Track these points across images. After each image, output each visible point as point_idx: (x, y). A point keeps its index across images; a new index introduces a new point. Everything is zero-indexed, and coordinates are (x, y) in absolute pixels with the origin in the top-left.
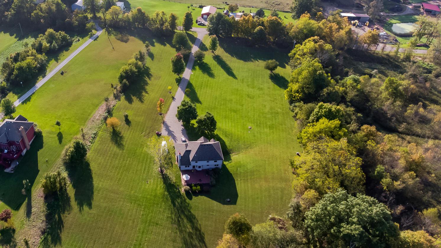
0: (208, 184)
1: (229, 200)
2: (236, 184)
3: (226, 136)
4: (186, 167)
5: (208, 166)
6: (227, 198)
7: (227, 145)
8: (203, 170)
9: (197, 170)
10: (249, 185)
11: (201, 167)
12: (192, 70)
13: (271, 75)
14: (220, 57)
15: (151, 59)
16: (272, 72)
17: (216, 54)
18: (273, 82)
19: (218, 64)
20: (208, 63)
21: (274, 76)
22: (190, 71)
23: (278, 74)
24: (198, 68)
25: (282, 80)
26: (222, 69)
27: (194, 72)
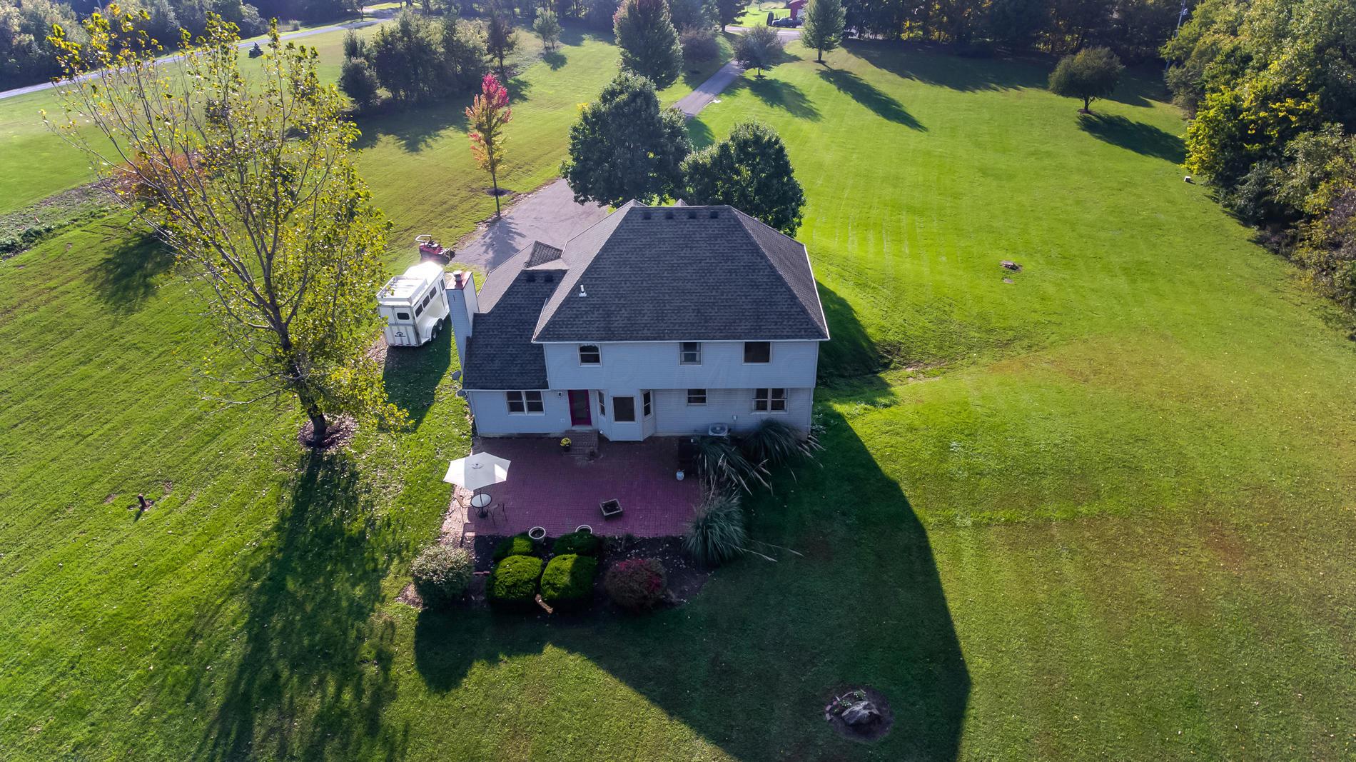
0: (676, 544)
1: (860, 708)
2: (941, 560)
3: (862, 286)
4: (516, 407)
5: (697, 409)
6: (845, 687)
7: (863, 321)
8: (652, 440)
9: (602, 439)
10: (1069, 569)
11: (638, 406)
12: (718, 95)
13: (1085, 119)
14: (851, 73)
15: (548, 67)
16: (1086, 110)
17: (835, 67)
18: (1100, 138)
19: (839, 89)
20: (794, 84)
21: (1101, 122)
22: (707, 96)
23: (1119, 117)
24: (745, 93)
25: (1145, 133)
26: (854, 102)
27: (726, 99)
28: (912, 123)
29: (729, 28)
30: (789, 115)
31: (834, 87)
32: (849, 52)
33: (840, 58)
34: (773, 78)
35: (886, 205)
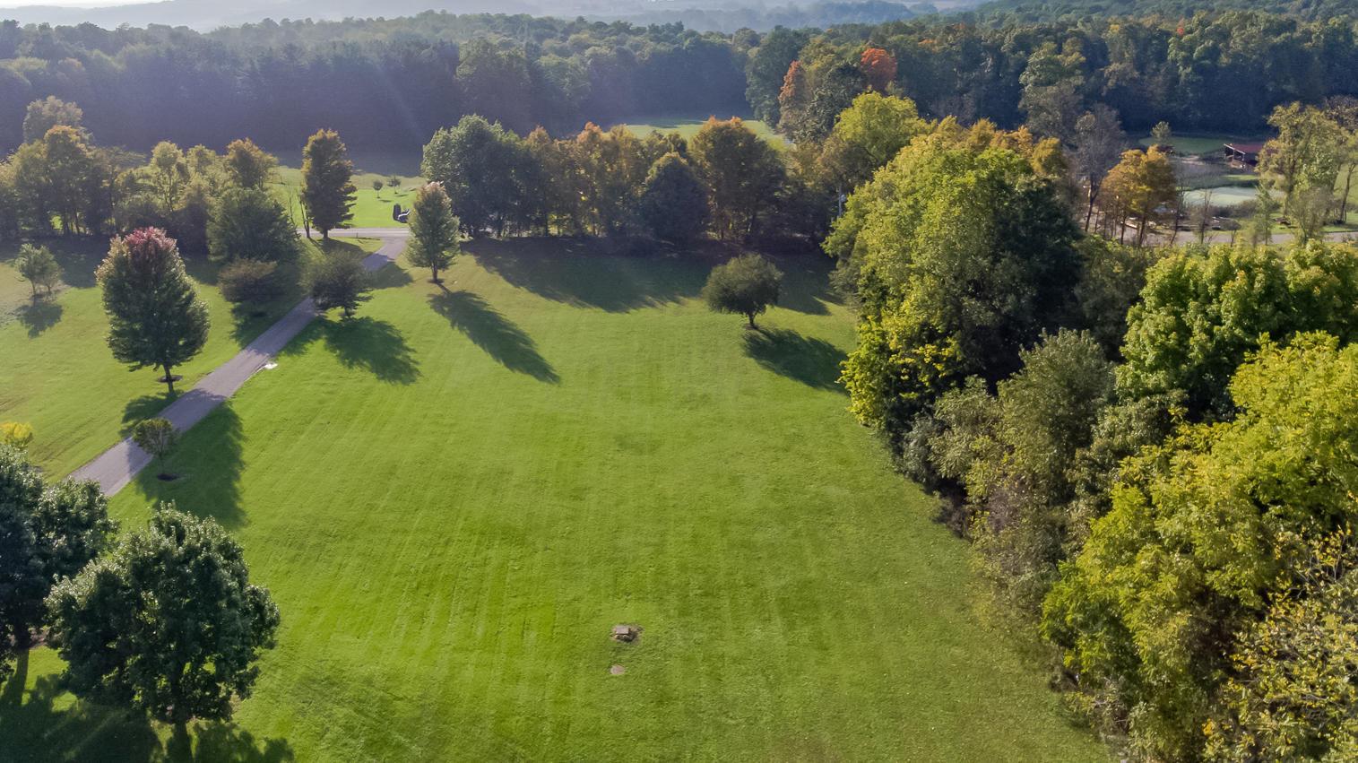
12: (274, 357)
13: (752, 339)
14: (474, 296)
15: (24, 331)
16: (753, 326)
17: (454, 289)
18: (768, 367)
19: (453, 325)
20: (392, 323)
21: (770, 341)
22: (259, 358)
23: (789, 332)
24: (317, 349)
25: (817, 353)
26: (470, 342)
27: (285, 359)
28: (540, 369)
29: (334, 233)
30: (373, 376)
31: (446, 322)
32: (479, 262)
33: (465, 272)
34: (364, 316)
35: (472, 532)
